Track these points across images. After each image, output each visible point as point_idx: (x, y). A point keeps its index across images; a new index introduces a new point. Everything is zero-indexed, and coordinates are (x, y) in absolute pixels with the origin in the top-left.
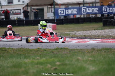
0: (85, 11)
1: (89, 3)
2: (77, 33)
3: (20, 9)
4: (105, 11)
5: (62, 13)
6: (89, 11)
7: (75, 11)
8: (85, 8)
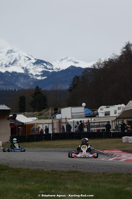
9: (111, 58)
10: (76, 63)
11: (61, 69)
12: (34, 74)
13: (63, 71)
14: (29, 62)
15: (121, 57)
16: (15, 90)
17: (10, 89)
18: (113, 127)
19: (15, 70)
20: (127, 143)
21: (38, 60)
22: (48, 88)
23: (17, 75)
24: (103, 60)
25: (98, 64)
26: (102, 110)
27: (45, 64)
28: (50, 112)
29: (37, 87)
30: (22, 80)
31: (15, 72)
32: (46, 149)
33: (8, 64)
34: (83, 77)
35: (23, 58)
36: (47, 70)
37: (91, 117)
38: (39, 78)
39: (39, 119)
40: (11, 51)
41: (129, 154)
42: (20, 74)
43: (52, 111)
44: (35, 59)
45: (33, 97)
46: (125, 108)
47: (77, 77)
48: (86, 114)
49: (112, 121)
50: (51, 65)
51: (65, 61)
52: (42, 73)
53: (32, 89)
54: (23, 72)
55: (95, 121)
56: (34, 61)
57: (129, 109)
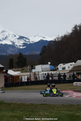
9: (66, 34)
10: (44, 38)
11: (35, 42)
12: (18, 45)
13: (36, 43)
14: (15, 38)
15: (72, 33)
16: (7, 55)
17: (4, 55)
18: (68, 77)
19: (6, 43)
20: (77, 86)
21: (21, 36)
22: (27, 53)
23: (8, 46)
24: (60, 36)
25: (58, 38)
26: (61, 66)
27: (25, 39)
28: (29, 68)
29: (20, 53)
30: (11, 49)
31: (7, 44)
32: (27, 91)
33: (2, 39)
34: (48, 46)
35: (11, 36)
36: (26, 42)
37: (54, 70)
38: (21, 47)
39: (22, 72)
40: (4, 31)
41: (78, 93)
42: (10, 45)
43: (29, 67)
44: (19, 36)
45: (18, 59)
46: (75, 65)
47: (44, 46)
48: (51, 69)
49: (67, 73)
50: (29, 39)
51: (37, 37)
52: (23, 44)
53: (17, 54)
54: (12, 44)
55: (56, 73)
56: (18, 37)
57: (77, 65)
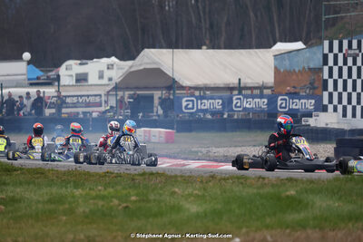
0: (239, 105)
1: (251, 88)
2: (215, 150)
3: (100, 95)
4: (284, 105)
5: (190, 106)
6: (248, 106)
7: (217, 104)
8: (240, 99)
26: (69, 70)
48: (29, 79)
49: (105, 95)
57: (142, 68)
